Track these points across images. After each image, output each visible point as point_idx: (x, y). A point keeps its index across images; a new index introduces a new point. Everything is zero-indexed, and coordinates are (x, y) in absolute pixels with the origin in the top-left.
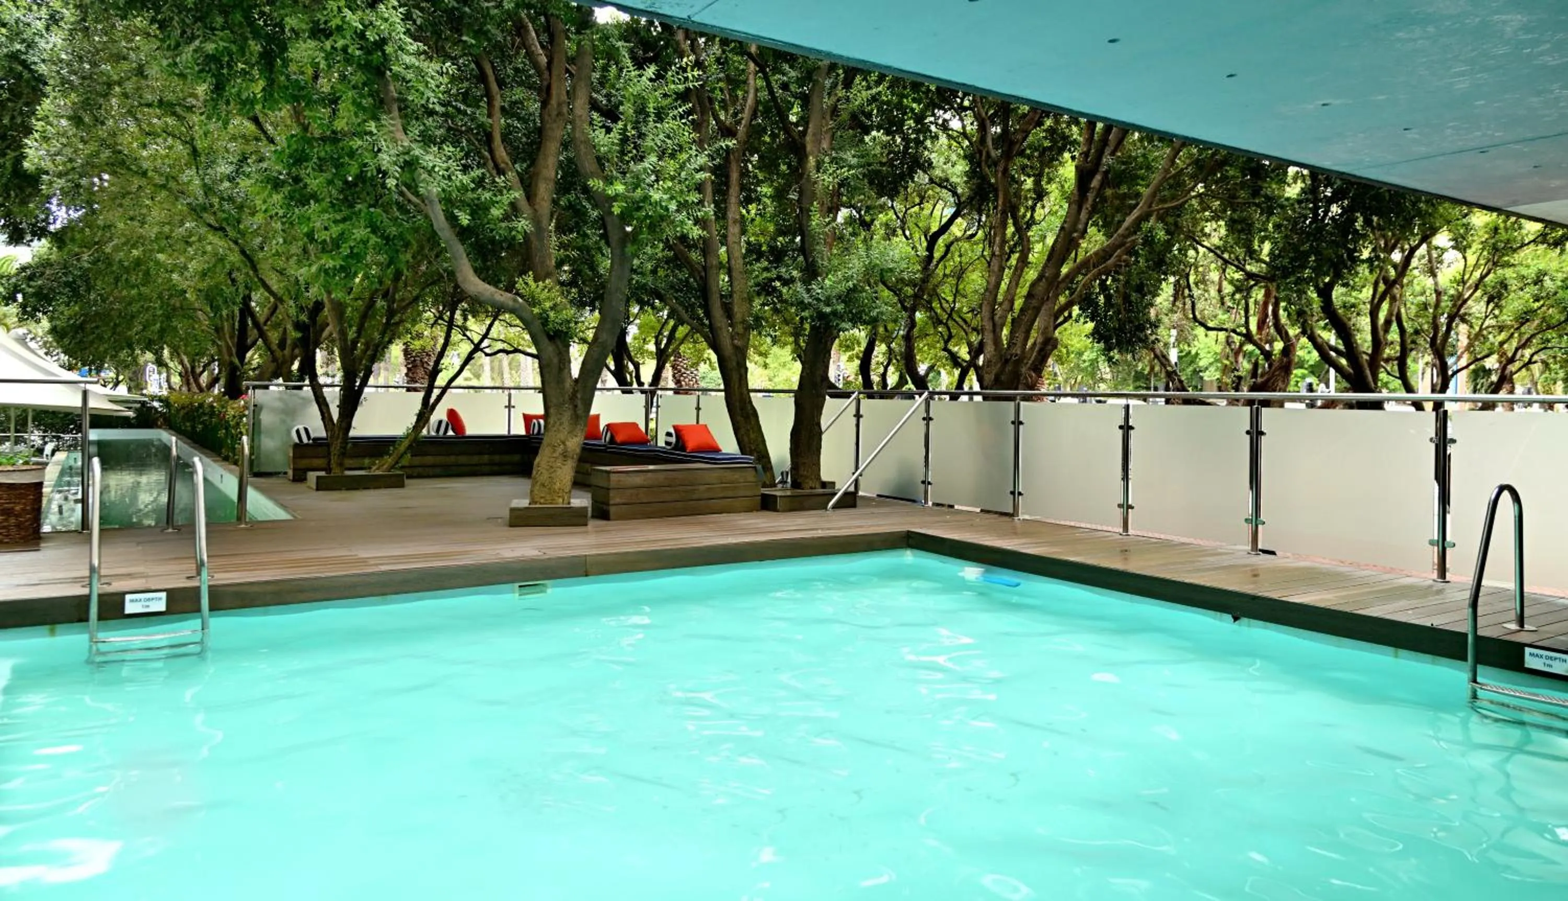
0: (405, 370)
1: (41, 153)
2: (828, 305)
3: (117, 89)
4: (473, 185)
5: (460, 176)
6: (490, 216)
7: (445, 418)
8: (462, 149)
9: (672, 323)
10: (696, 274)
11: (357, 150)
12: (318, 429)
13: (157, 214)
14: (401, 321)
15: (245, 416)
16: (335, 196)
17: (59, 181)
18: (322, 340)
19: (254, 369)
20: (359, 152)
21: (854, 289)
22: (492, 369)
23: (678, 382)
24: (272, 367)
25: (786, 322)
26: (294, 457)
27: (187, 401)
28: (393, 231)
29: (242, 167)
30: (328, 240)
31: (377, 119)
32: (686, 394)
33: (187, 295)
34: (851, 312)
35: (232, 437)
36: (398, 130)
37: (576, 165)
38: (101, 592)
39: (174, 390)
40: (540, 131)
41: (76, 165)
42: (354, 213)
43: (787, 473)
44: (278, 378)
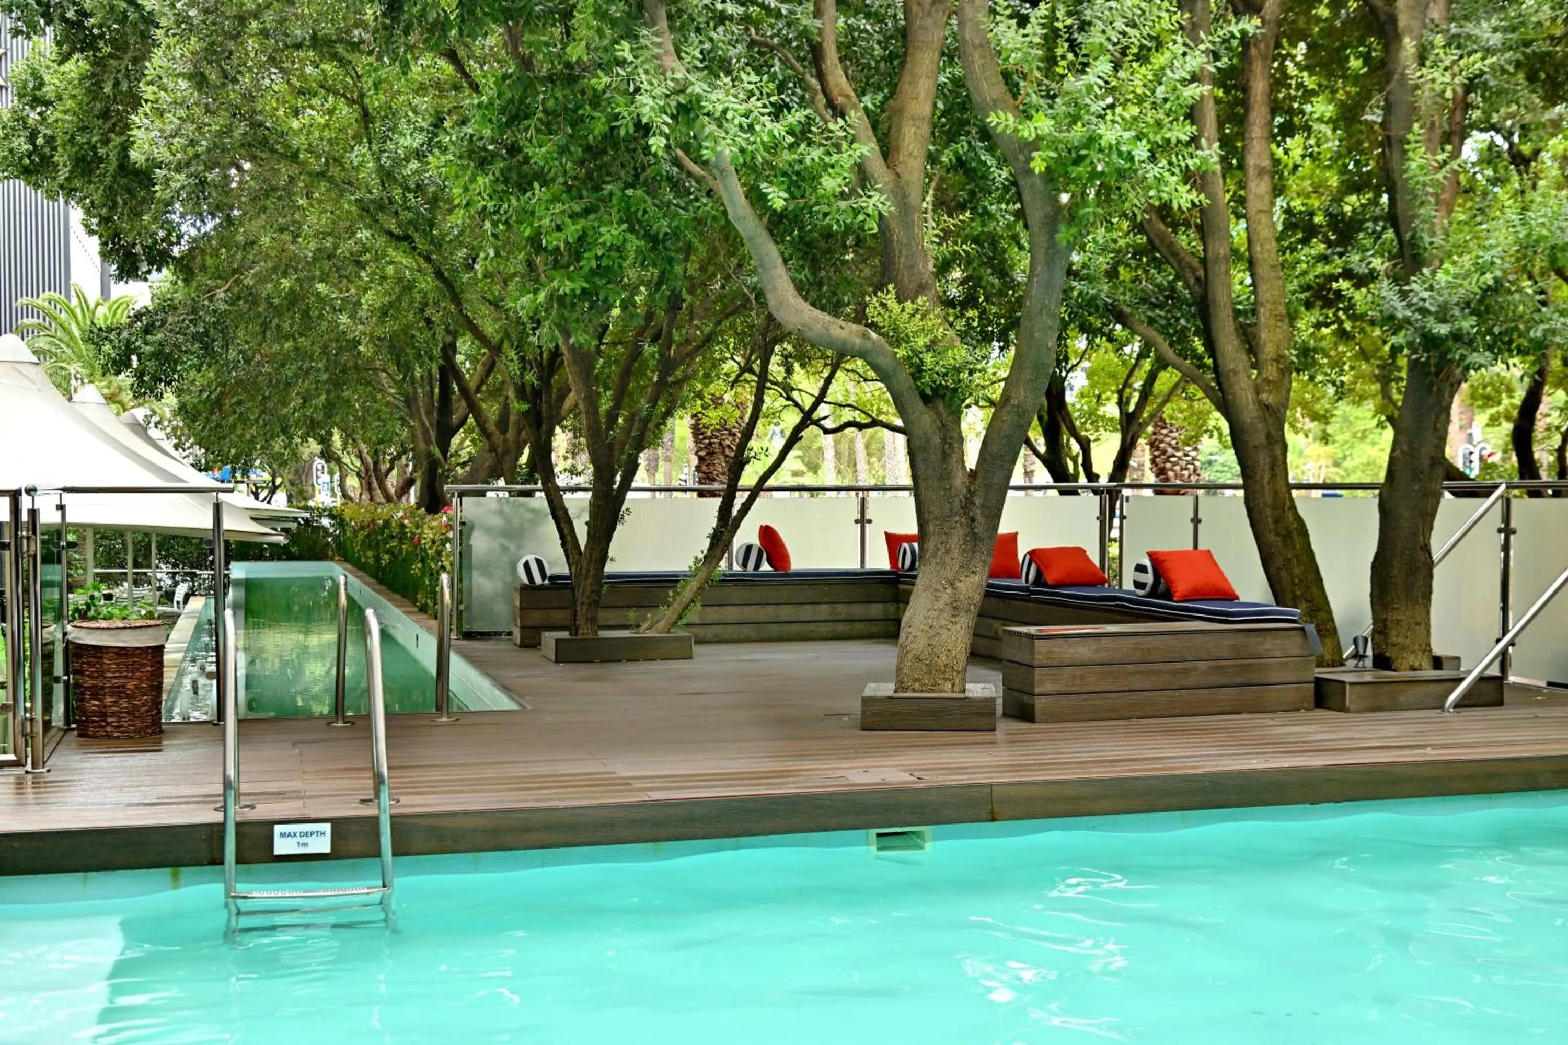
0: (695, 461)
1: (152, 134)
2: (1444, 321)
3: (254, 24)
4: (790, 139)
5: (769, 125)
6: (821, 191)
7: (756, 541)
8: (773, 78)
9: (1147, 365)
10: (1189, 275)
11: (604, 92)
12: (558, 564)
13: (315, 220)
14: (686, 378)
15: (448, 540)
16: (573, 173)
17: (178, 176)
18: (563, 413)
19: (464, 464)
20: (608, 95)
21: (1497, 288)
22: (838, 455)
23: (1161, 472)
24: (489, 460)
25: (1364, 355)
26: (522, 608)
27: (368, 517)
28: (663, 226)
29: (436, 135)
30: (562, 246)
31: (631, 36)
32: (1177, 494)
33: (361, 348)
34: (1490, 332)
35: (432, 574)
36: (666, 53)
37: (968, 90)
38: (239, 819)
39: (351, 499)
40: (903, 34)
41: (200, 149)
42: (602, 200)
43: (1366, 640)
44: (498, 478)
